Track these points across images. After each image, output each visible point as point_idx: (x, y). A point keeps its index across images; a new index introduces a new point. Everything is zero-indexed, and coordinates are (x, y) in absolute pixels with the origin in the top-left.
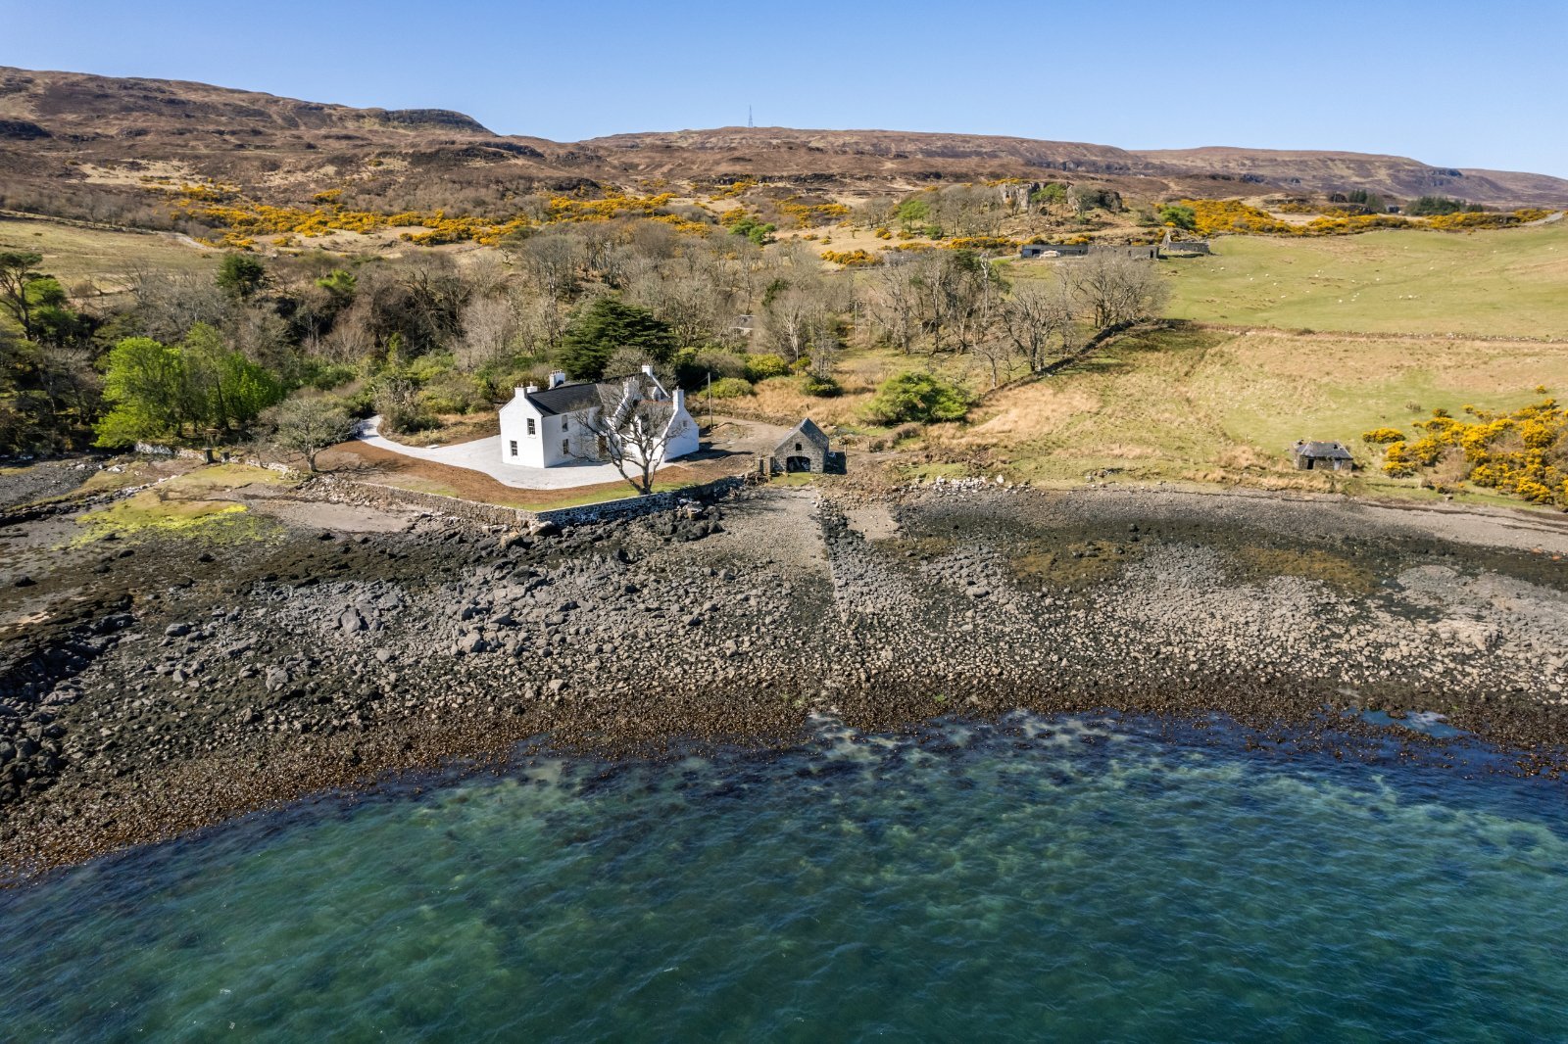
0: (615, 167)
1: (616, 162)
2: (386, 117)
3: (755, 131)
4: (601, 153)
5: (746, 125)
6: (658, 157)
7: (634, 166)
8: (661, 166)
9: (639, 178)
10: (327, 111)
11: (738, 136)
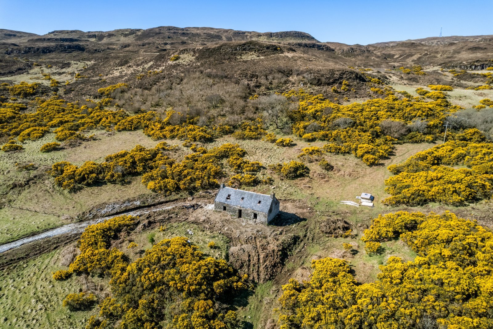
0: (378, 57)
1: (379, 54)
2: (270, 35)
3: (444, 38)
4: (371, 49)
5: (438, 36)
6: (407, 51)
7: (391, 56)
8: (411, 55)
9: (396, 64)
10: (246, 34)
11: (436, 41)
